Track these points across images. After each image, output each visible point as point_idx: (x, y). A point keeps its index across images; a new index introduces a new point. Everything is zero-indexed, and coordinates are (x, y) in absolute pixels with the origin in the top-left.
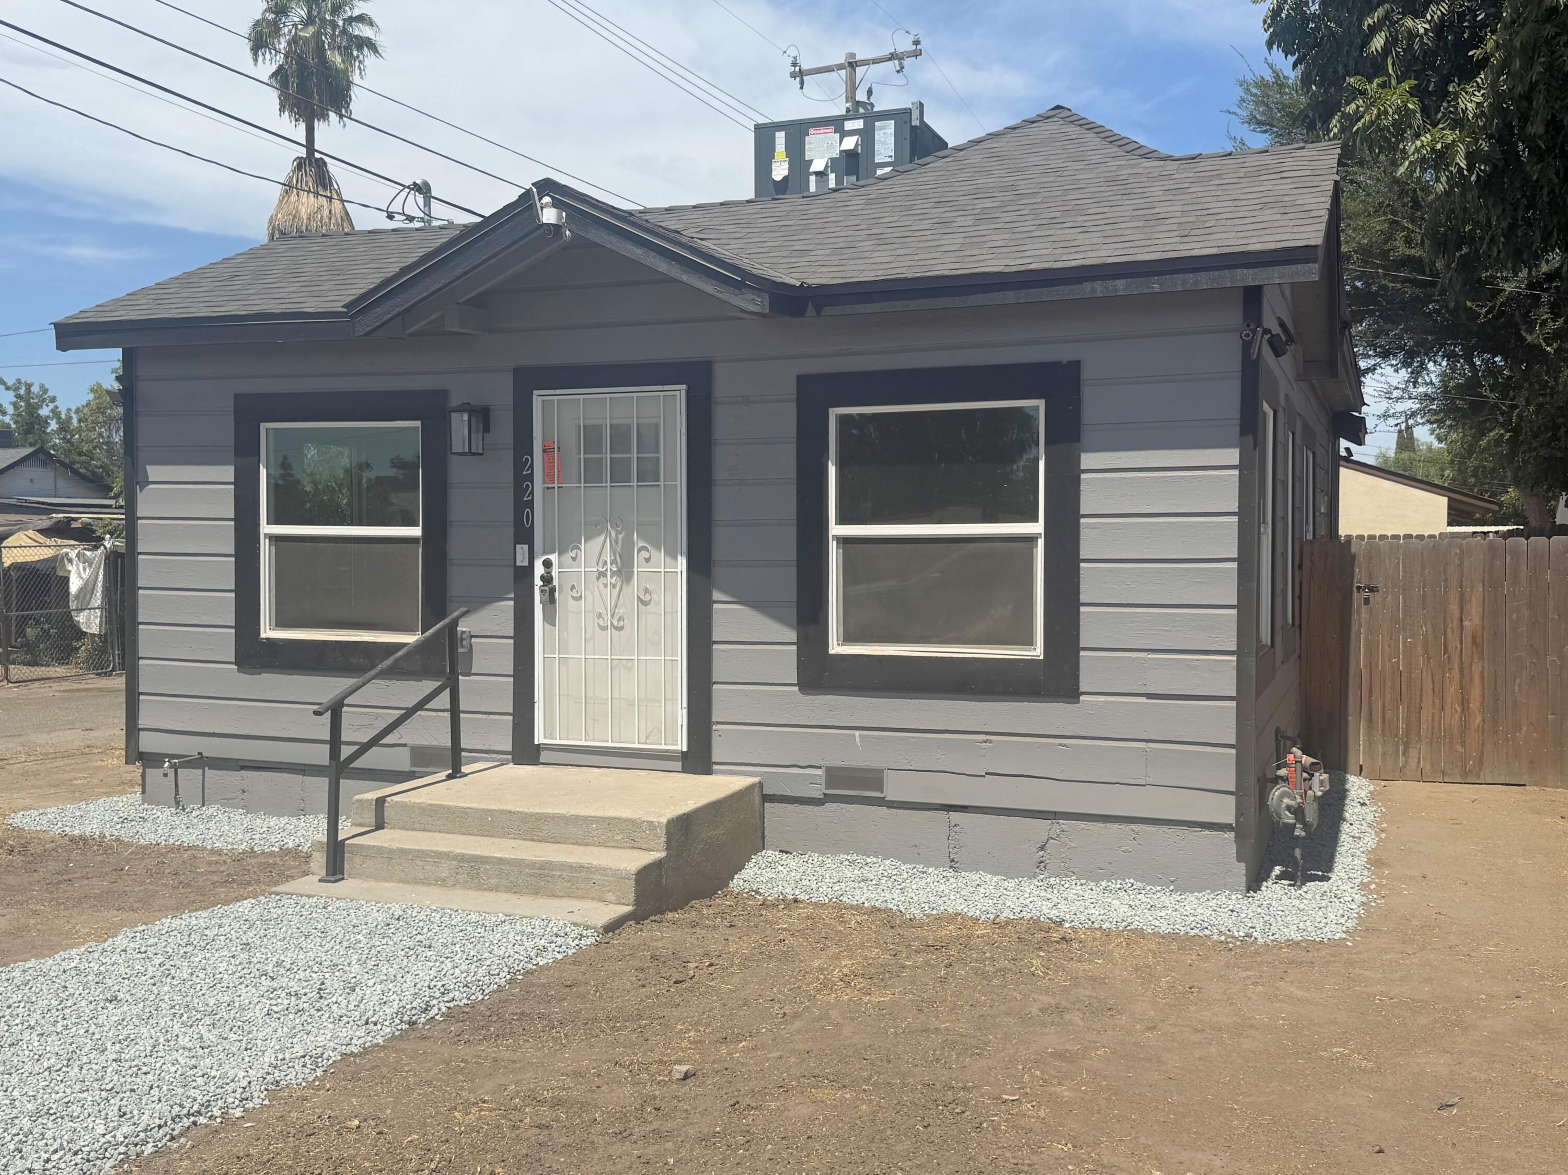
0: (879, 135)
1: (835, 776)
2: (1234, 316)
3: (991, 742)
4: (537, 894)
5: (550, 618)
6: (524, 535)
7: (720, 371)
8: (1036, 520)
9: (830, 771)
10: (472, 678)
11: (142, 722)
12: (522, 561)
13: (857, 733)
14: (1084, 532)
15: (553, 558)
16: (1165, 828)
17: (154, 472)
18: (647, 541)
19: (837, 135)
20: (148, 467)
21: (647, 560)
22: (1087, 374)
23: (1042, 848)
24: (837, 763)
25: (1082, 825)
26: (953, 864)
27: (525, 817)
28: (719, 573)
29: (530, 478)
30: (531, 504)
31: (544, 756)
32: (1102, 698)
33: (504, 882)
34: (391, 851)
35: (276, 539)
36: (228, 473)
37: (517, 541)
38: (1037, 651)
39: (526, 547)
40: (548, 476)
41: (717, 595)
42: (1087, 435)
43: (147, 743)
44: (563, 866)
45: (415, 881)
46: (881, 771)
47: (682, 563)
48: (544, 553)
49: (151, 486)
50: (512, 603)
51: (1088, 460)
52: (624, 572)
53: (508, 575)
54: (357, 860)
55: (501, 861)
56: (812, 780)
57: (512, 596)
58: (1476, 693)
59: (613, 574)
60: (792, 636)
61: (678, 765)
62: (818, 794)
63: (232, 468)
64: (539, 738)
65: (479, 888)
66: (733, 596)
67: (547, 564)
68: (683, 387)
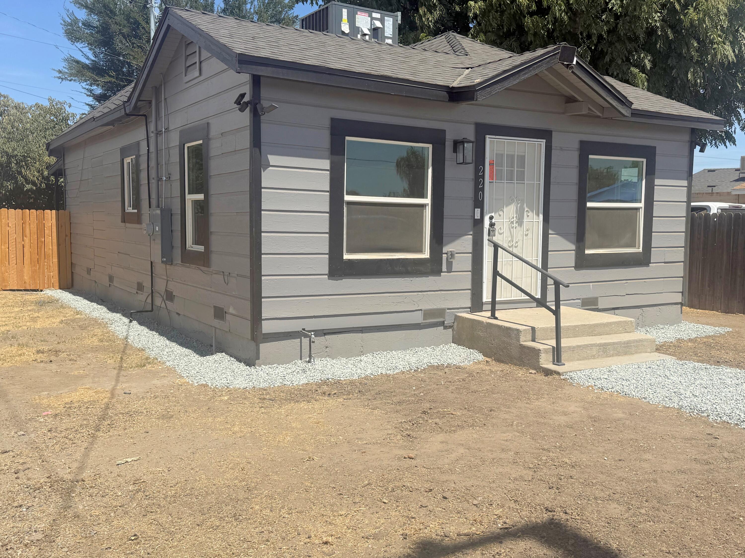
1: (584, 302)
2: (687, 137)
3: (627, 283)
4: (626, 354)
6: (479, 204)
8: (641, 201)
9: (583, 300)
10: (452, 273)
12: (478, 216)
13: (591, 284)
14: (655, 208)
15: (493, 215)
16: (666, 306)
17: (273, 159)
18: (529, 208)
20: (269, 156)
21: (527, 216)
22: (657, 151)
23: (638, 319)
24: (585, 297)
25: (649, 308)
28: (552, 222)
29: (483, 177)
30: (483, 190)
31: (485, 307)
32: (655, 265)
35: (349, 203)
36: (326, 164)
37: (476, 206)
38: (641, 250)
39: (479, 210)
40: (491, 177)
41: (550, 232)
43: (267, 327)
46: (597, 298)
47: (541, 217)
48: (489, 213)
49: (270, 168)
50: (471, 236)
51: (657, 182)
52: (520, 222)
53: (470, 223)
56: (577, 304)
57: (471, 233)
59: (516, 222)
60: (573, 247)
63: (329, 161)
64: (485, 299)
66: (554, 231)
67: (491, 218)
68: (545, 141)
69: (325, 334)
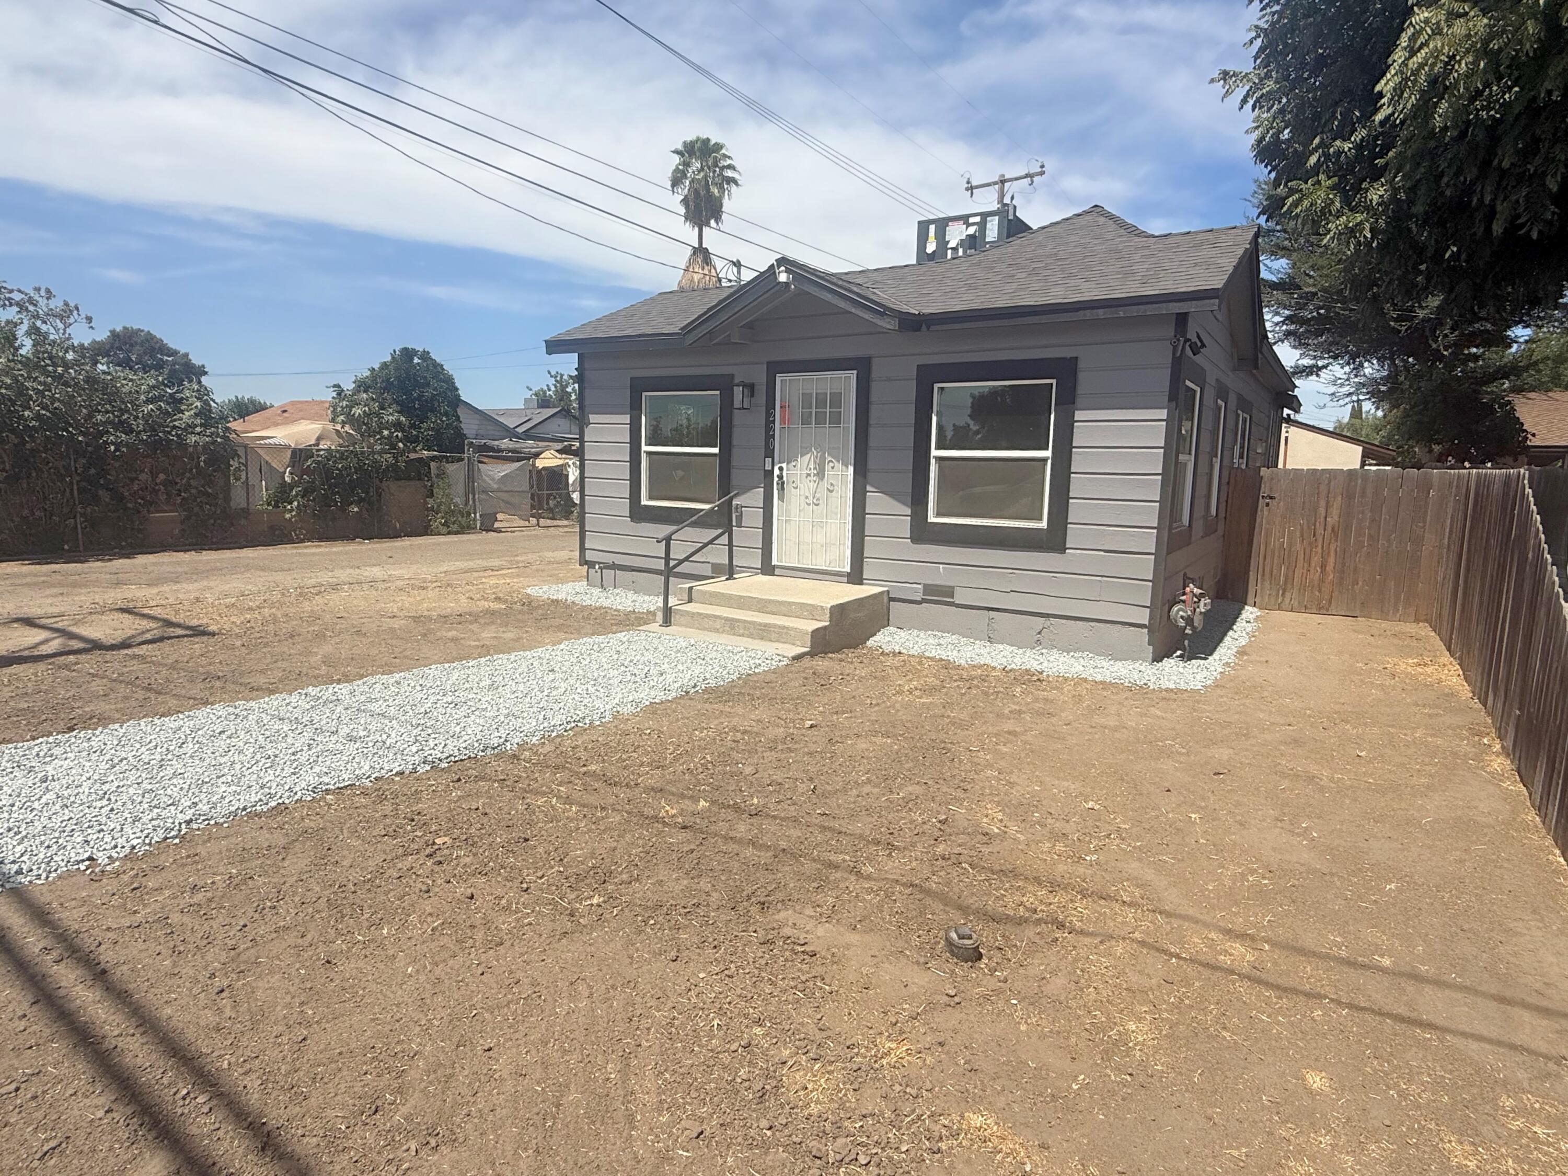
0: (989, 226)
1: (928, 589)
2: (1169, 331)
3: (1015, 574)
4: (762, 639)
5: (781, 498)
6: (770, 453)
7: (875, 362)
8: (1047, 449)
9: (925, 586)
10: (740, 528)
11: (587, 546)
12: (768, 467)
13: (941, 566)
14: (1074, 457)
15: (784, 465)
16: (1108, 625)
17: (593, 418)
18: (832, 457)
19: (965, 226)
20: (590, 416)
21: (833, 468)
22: (1081, 365)
23: (1039, 633)
24: (930, 582)
25: (1064, 621)
26: (990, 640)
27: (760, 601)
28: (870, 475)
29: (774, 422)
30: (773, 437)
31: (777, 571)
32: (1079, 551)
33: (747, 632)
34: (693, 613)
35: (649, 453)
36: (627, 419)
37: (766, 456)
38: (1044, 524)
39: (770, 460)
40: (783, 421)
41: (869, 488)
42: (1079, 401)
43: (589, 556)
44: (775, 626)
45: (704, 629)
46: (953, 588)
47: (851, 469)
48: (780, 462)
49: (591, 425)
50: (763, 489)
51: (1079, 415)
52: (821, 474)
53: (761, 474)
54: (677, 617)
55: (745, 621)
56: (916, 591)
57: (763, 486)
58: (1331, 561)
59: (815, 475)
60: (909, 512)
61: (845, 579)
62: (919, 599)
63: (628, 416)
64: (775, 562)
65: (734, 635)
66: (876, 488)
67: (781, 469)
68: (855, 372)
69: (633, 570)
